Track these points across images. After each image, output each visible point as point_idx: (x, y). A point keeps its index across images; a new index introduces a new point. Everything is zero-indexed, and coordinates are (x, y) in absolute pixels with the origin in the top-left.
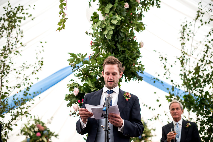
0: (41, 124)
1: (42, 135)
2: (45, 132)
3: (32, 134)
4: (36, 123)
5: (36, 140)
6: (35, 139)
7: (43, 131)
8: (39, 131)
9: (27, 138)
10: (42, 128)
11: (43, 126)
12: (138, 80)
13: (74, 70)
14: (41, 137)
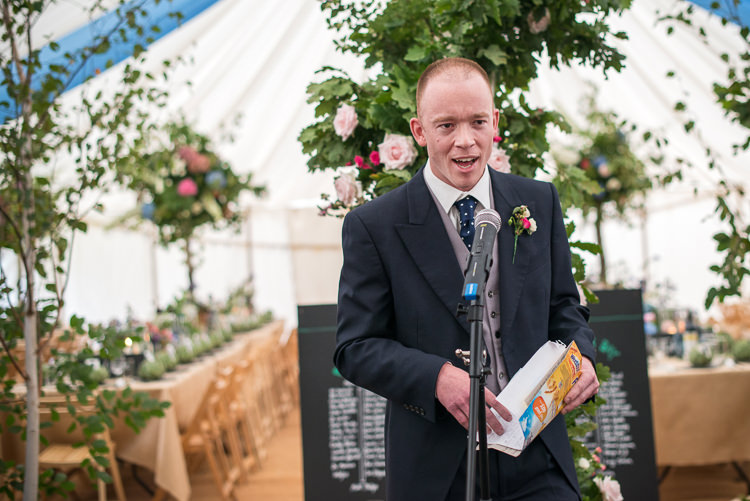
0: (195, 146)
1: (203, 189)
2: (215, 178)
3: (160, 186)
4: (173, 137)
5: (181, 209)
6: (175, 205)
7: (204, 175)
8: (190, 174)
9: (139, 199)
10: (202, 163)
11: (203, 152)
12: (606, 68)
13: (334, 21)
14: (197, 197)
